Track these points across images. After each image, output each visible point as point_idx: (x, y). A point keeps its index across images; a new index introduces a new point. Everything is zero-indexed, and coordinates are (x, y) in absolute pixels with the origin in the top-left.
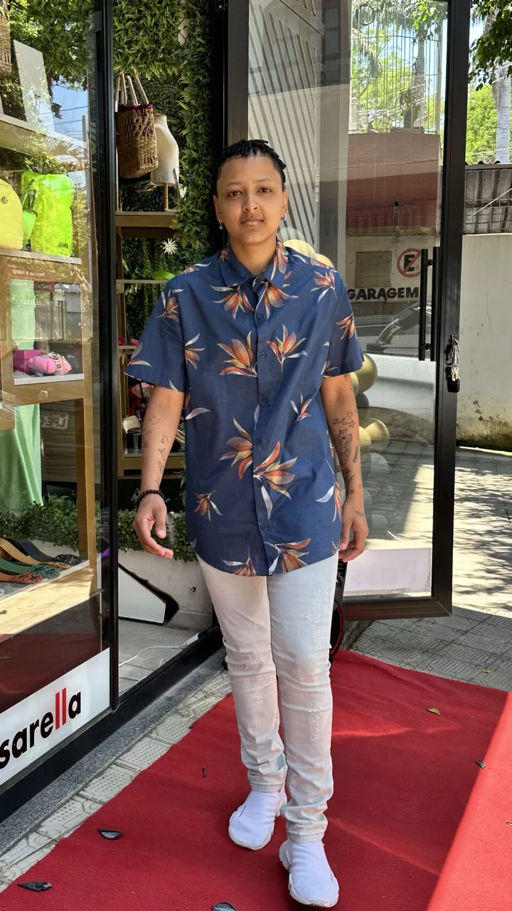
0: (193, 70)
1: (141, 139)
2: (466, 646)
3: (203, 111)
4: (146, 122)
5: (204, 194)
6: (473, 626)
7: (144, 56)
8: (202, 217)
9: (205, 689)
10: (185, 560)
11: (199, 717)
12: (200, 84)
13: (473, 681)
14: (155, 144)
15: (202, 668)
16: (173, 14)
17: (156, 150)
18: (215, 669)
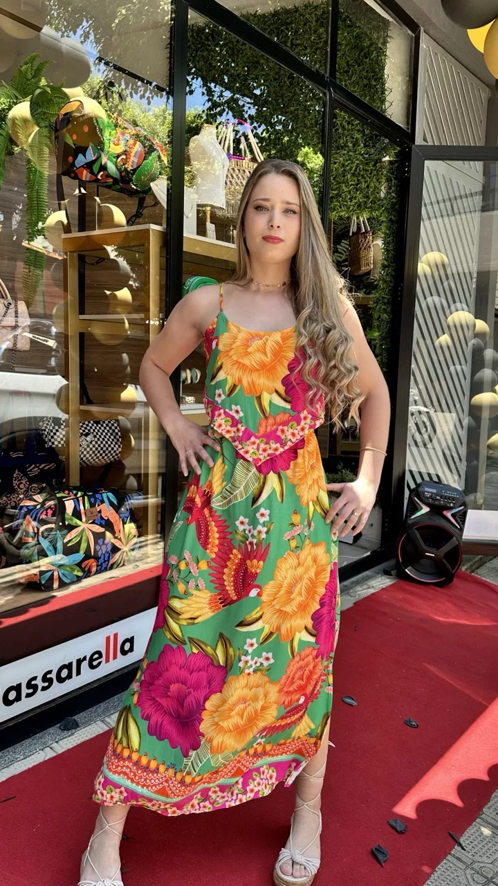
1: (363, 252)
4: (367, 241)
7: (359, 206)
8: (388, 300)
11: (361, 598)
12: (392, 221)
14: (372, 254)
16: (378, 180)
18: (378, 573)
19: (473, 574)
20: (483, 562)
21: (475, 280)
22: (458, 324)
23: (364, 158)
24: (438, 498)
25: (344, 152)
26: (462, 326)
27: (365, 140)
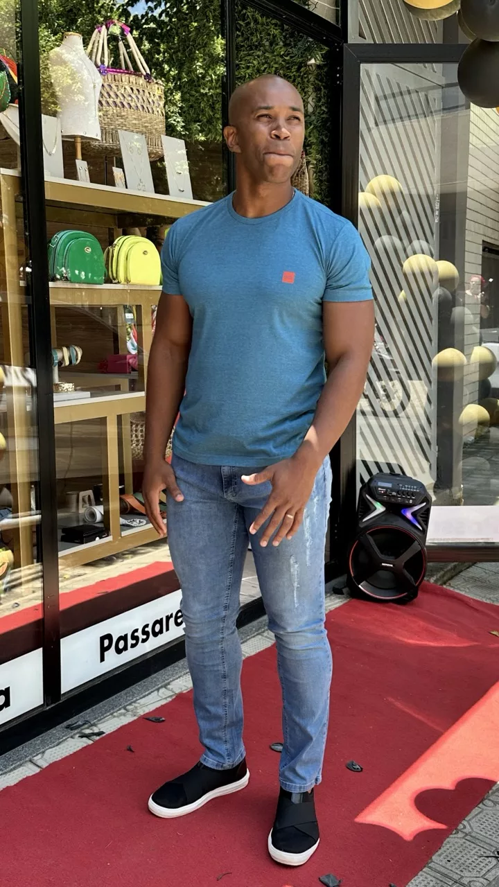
3: (326, 163)
12: (324, 142)
19: (445, 586)
20: (457, 571)
21: (437, 213)
22: (417, 271)
23: (284, 61)
24: (394, 493)
25: (258, 53)
26: (423, 274)
27: (285, 37)
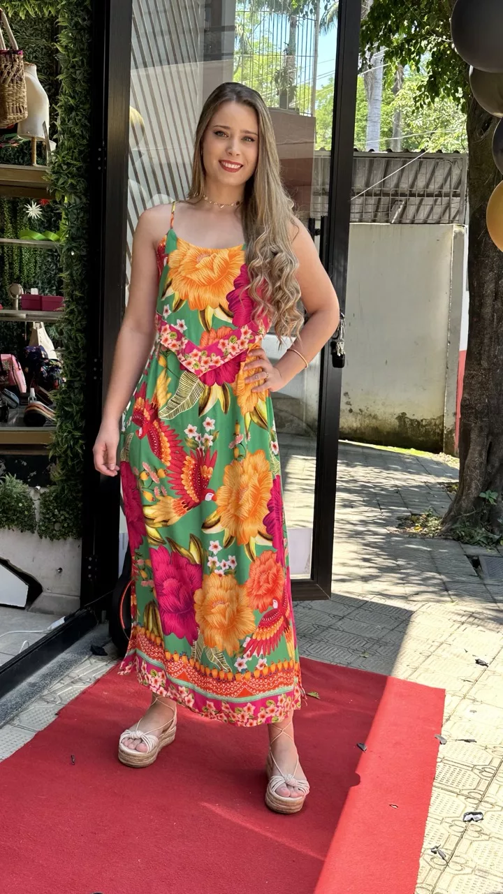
0: (72, 12)
1: (9, 86)
2: (343, 631)
3: (81, 55)
4: (15, 68)
5: (81, 144)
6: (349, 611)
8: (77, 169)
9: (72, 675)
10: (52, 539)
11: (66, 703)
12: (79, 27)
13: (352, 665)
14: (24, 92)
15: (68, 653)
17: (26, 100)
18: (83, 654)
